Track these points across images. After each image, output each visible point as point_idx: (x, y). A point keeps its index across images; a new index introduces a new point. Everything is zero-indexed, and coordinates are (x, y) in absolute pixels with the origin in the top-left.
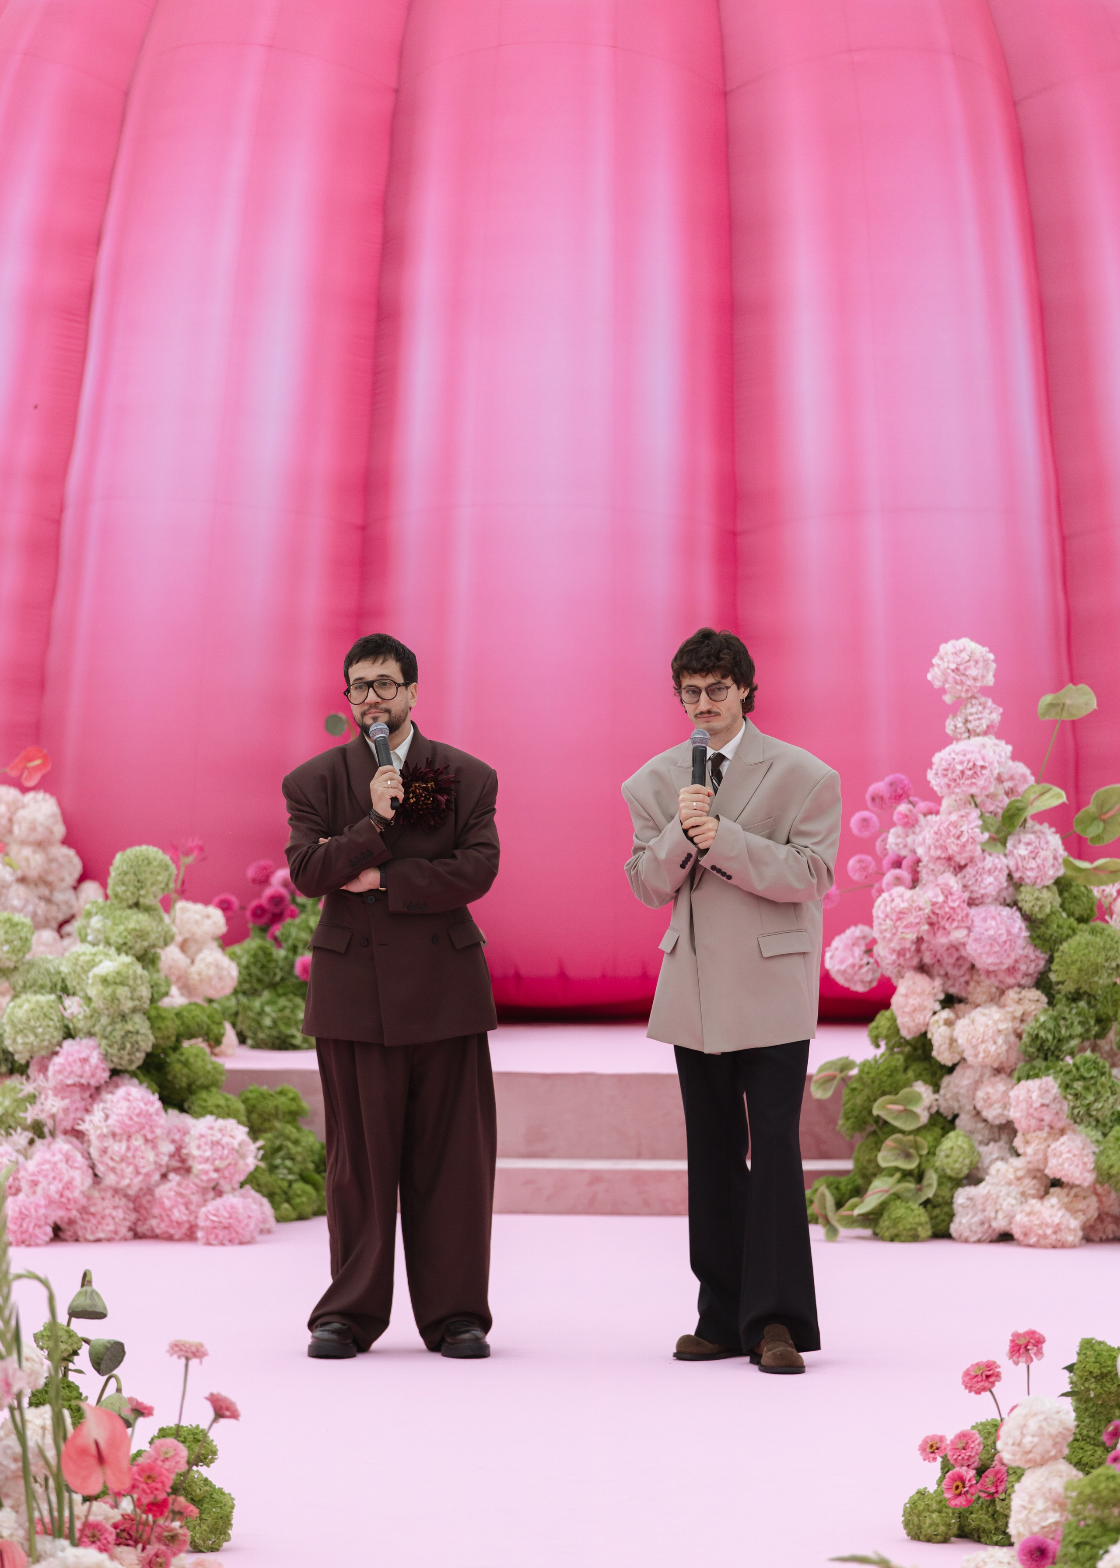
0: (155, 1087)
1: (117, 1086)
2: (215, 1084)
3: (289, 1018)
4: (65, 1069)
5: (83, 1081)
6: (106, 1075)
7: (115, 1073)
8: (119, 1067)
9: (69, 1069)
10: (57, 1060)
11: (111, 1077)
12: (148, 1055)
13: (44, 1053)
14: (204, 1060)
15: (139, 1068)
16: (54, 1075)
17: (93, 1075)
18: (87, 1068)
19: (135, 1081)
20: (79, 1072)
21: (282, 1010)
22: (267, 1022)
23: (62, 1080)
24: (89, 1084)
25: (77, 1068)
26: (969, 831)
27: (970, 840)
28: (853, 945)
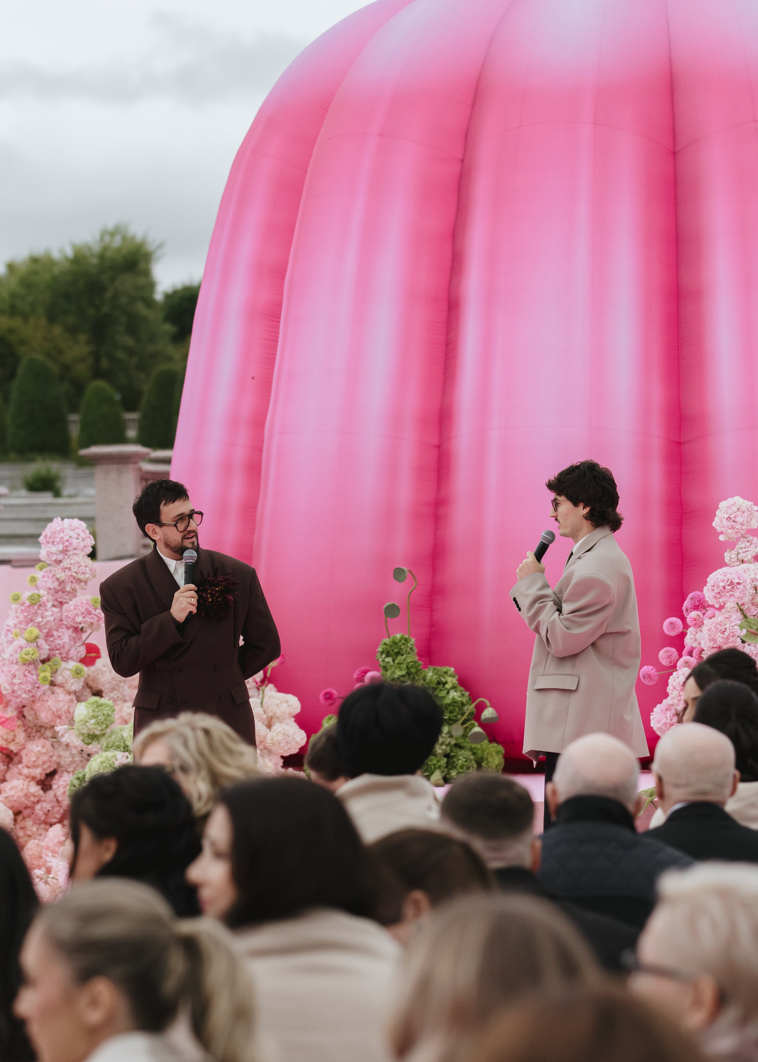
26: (731, 628)
27: (731, 635)
28: (667, 710)
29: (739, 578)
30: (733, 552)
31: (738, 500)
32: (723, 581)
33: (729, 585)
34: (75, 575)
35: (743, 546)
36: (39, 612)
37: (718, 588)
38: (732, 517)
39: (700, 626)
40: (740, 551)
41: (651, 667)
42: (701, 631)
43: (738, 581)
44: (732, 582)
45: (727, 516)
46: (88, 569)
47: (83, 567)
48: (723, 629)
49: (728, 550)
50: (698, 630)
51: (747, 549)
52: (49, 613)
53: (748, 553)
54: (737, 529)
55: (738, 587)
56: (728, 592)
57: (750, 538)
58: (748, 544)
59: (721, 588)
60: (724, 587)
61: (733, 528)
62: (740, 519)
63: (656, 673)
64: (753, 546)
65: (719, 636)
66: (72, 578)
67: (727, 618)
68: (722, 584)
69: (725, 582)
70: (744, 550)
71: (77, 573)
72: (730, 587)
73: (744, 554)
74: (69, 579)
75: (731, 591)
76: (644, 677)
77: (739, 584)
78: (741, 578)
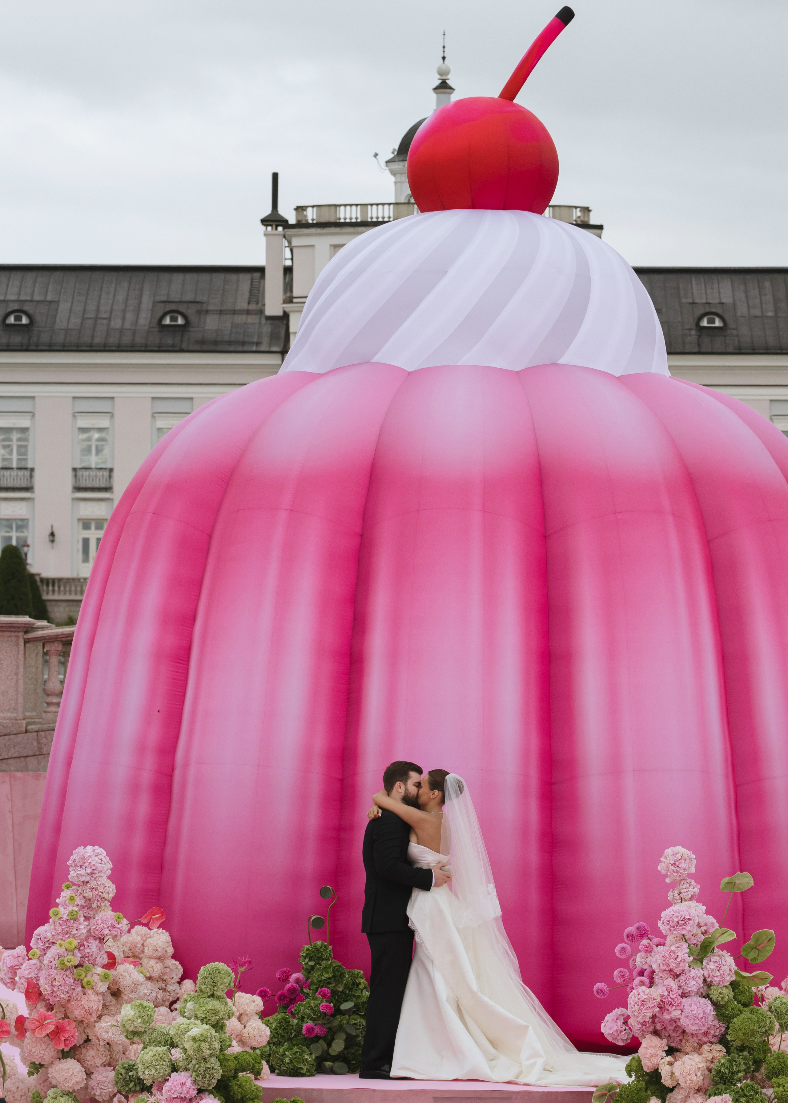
0: (223, 1099)
1: (201, 1099)
2: (256, 1097)
3: (299, 1058)
4: (172, 1089)
5: (182, 1096)
6: (196, 1092)
7: (200, 1091)
8: (202, 1088)
9: (174, 1089)
10: (167, 1084)
11: (197, 1094)
12: (219, 1080)
13: (160, 1080)
14: (250, 1084)
15: (213, 1088)
16: (166, 1092)
17: (188, 1093)
18: (184, 1088)
19: (212, 1096)
20: (180, 1091)
21: (295, 1054)
22: (287, 1060)
23: (170, 1095)
24: (185, 1097)
25: (178, 1088)
26: (682, 955)
27: (683, 961)
28: (617, 1019)
29: (689, 915)
30: (676, 892)
31: (680, 849)
32: (677, 917)
33: (682, 920)
34: (101, 894)
35: (684, 887)
36: (74, 925)
37: (673, 922)
38: (677, 863)
39: (650, 952)
40: (682, 891)
41: (603, 984)
42: (651, 956)
43: (689, 917)
44: (684, 918)
45: (672, 862)
46: (111, 889)
47: (107, 888)
48: (676, 956)
49: (671, 890)
50: (649, 955)
51: (688, 890)
52: (82, 927)
53: (689, 893)
54: (681, 873)
55: (689, 922)
56: (681, 926)
57: (689, 880)
58: (688, 885)
59: (675, 922)
60: (678, 922)
61: (677, 872)
62: (683, 865)
63: (608, 989)
64: (692, 887)
65: (672, 962)
66: (98, 897)
67: (678, 947)
68: (676, 920)
69: (679, 918)
70: (685, 890)
71: (102, 893)
72: (682, 922)
73: (686, 893)
74: (96, 897)
75: (683, 925)
76: (597, 992)
77: (689, 919)
78: (692, 915)
